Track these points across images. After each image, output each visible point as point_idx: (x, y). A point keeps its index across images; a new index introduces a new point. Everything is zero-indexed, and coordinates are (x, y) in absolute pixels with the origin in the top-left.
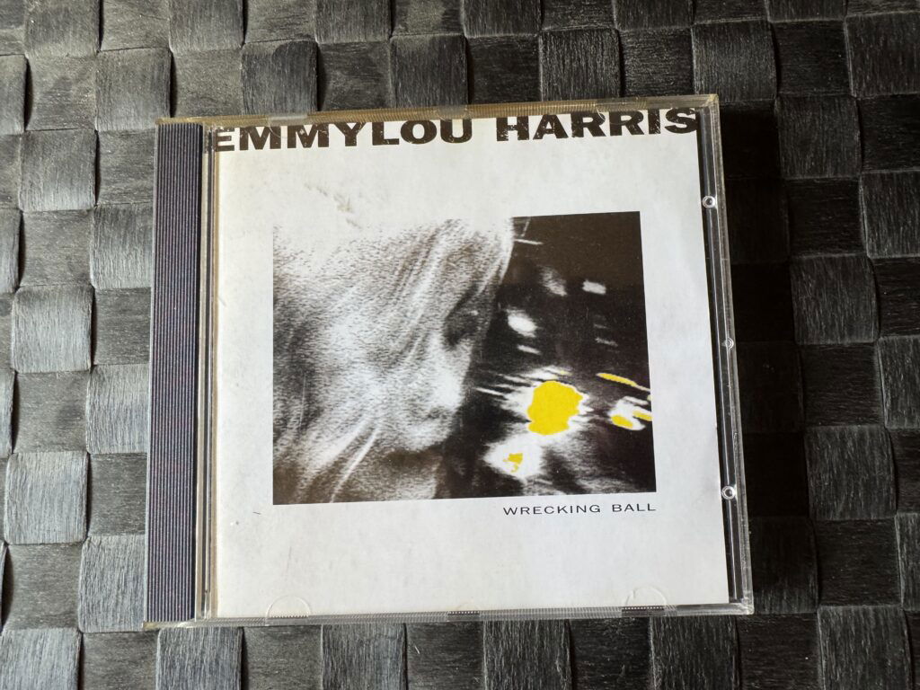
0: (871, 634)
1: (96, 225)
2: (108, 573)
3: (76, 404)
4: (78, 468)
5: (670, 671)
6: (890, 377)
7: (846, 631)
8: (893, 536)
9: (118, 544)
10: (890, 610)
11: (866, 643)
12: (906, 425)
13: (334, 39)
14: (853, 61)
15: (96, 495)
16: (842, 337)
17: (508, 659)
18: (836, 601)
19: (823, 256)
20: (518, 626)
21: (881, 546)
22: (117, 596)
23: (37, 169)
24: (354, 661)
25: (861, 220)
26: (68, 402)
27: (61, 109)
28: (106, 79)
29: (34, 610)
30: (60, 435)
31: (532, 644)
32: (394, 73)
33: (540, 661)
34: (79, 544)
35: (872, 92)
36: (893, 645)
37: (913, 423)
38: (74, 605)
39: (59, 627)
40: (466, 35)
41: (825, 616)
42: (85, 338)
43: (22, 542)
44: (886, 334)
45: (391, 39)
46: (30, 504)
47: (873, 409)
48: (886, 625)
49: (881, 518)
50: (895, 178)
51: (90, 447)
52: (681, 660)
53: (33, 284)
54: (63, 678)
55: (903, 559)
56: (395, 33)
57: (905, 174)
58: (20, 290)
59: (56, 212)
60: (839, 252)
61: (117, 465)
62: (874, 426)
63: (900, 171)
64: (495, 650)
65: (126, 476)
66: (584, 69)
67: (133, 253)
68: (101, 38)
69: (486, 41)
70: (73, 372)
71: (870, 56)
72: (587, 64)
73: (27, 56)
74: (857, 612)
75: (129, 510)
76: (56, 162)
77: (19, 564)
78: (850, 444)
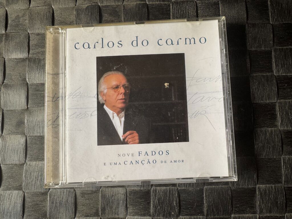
0: (273, 194)
1: (28, 63)
2: (32, 174)
3: (22, 120)
4: (23, 140)
5: (210, 205)
6: (281, 113)
7: (265, 192)
8: (281, 163)
9: (35, 164)
10: (279, 186)
11: (272, 196)
12: (286, 128)
13: (105, 4)
14: (271, 12)
15: (28, 149)
16: (266, 100)
17: (159, 201)
18: (263, 183)
19: (260, 74)
20: (162, 191)
21: (277, 166)
22: (35, 180)
23: (9, 45)
24: (110, 201)
25: (273, 63)
26: (19, 119)
27: (17, 26)
28: (32, 16)
29: (9, 185)
30: (17, 130)
31: (167, 196)
32: (124, 15)
33: (169, 202)
34: (24, 164)
35: (277, 22)
36: (280, 197)
37: (288, 128)
38: (22, 183)
39: (17, 190)
40: (147, 3)
41: (259, 188)
42: (25, 99)
43: (5, 164)
44: (280, 100)
45: (123, 4)
46: (7, 151)
47: (275, 123)
48: (278, 191)
49: (277, 157)
50: (284, 49)
51: (27, 134)
52: (213, 202)
53: (8, 82)
54: (18, 206)
55: (284, 170)
56: (124, 2)
57: (287, 48)
58: (4, 84)
59: (16, 59)
60: (265, 73)
61: (35, 139)
62: (275, 128)
63: (285, 48)
64: (155, 198)
65: (38, 142)
66: (185, 14)
67: (40, 72)
68: (30, 3)
69: (153, 5)
70: (21, 110)
71: (277, 10)
72: (186, 12)
73: (6, 9)
74: (269, 187)
75: (39, 153)
76: (16, 43)
77: (4, 171)
78: (268, 134)
